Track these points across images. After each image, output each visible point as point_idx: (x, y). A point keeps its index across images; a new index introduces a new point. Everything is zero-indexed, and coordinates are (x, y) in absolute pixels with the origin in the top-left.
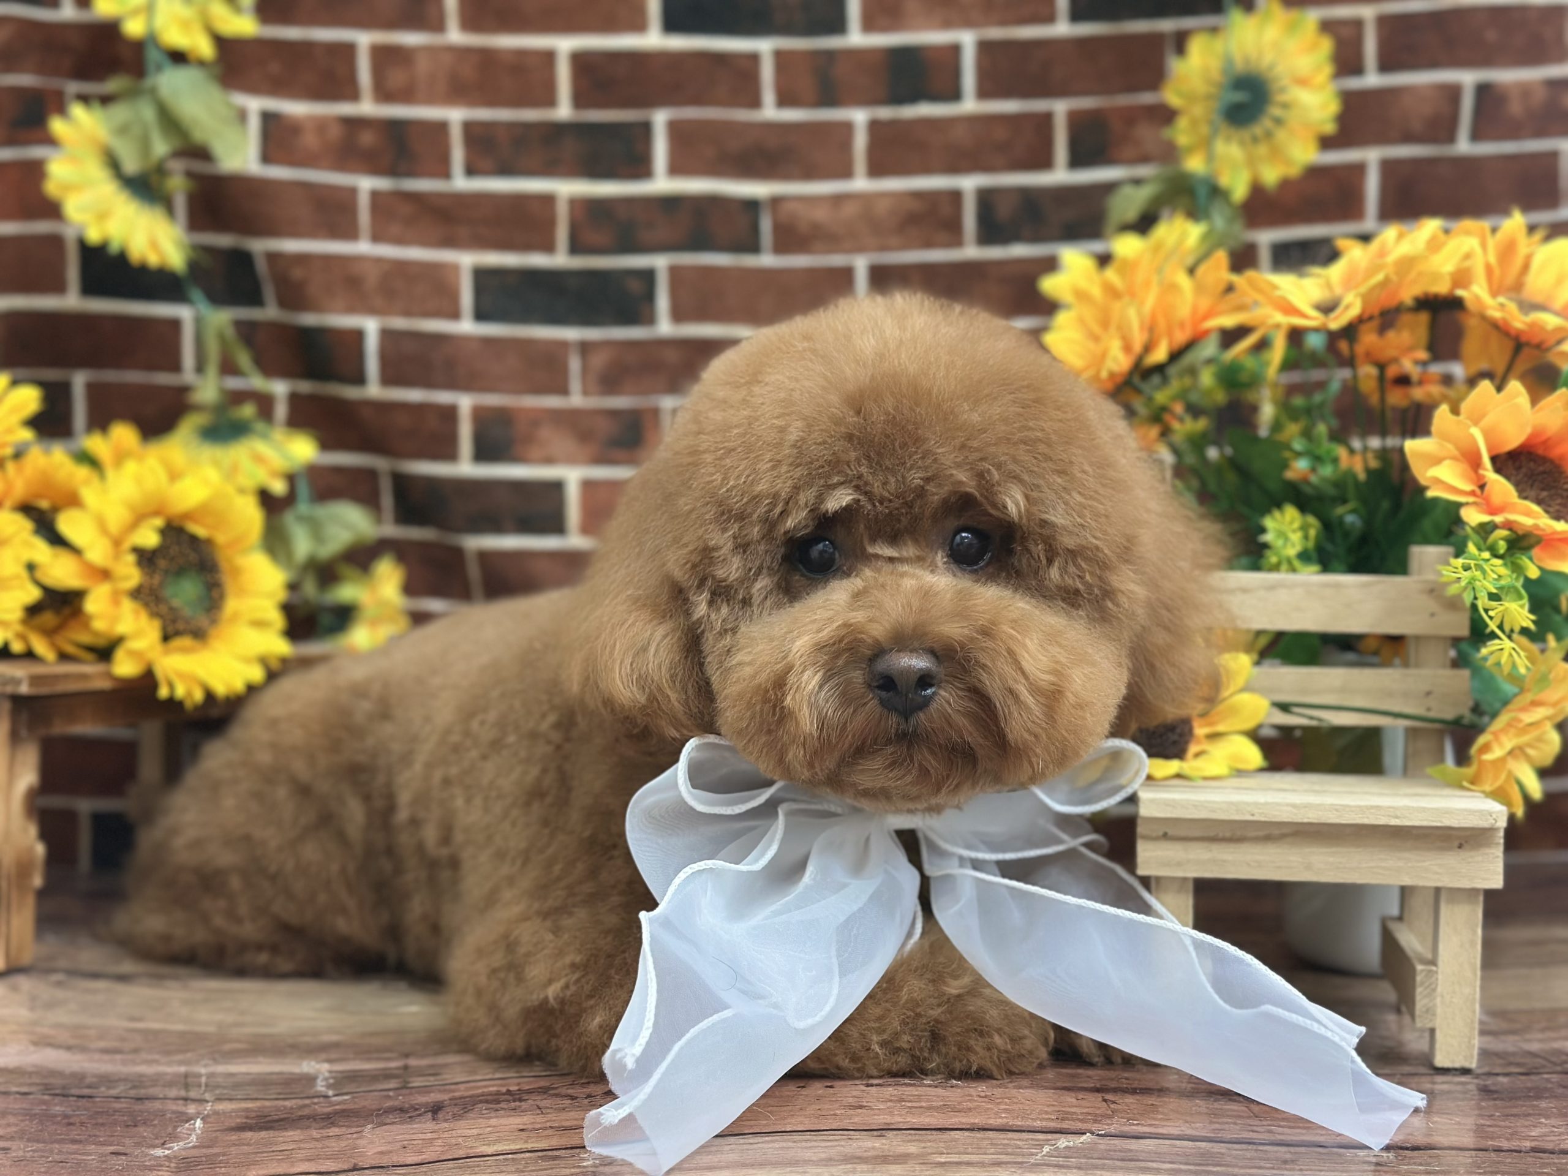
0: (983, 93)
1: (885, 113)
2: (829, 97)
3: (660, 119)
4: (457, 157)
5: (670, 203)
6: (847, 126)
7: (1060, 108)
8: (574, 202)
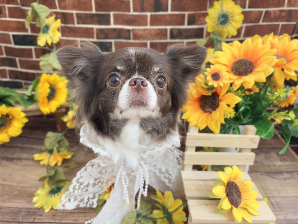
0: (172, 10)
1: (154, 13)
2: (143, 10)
3: (112, 13)
4: (75, 20)
5: (114, 30)
6: (146, 16)
7: (186, 13)
8: (97, 29)
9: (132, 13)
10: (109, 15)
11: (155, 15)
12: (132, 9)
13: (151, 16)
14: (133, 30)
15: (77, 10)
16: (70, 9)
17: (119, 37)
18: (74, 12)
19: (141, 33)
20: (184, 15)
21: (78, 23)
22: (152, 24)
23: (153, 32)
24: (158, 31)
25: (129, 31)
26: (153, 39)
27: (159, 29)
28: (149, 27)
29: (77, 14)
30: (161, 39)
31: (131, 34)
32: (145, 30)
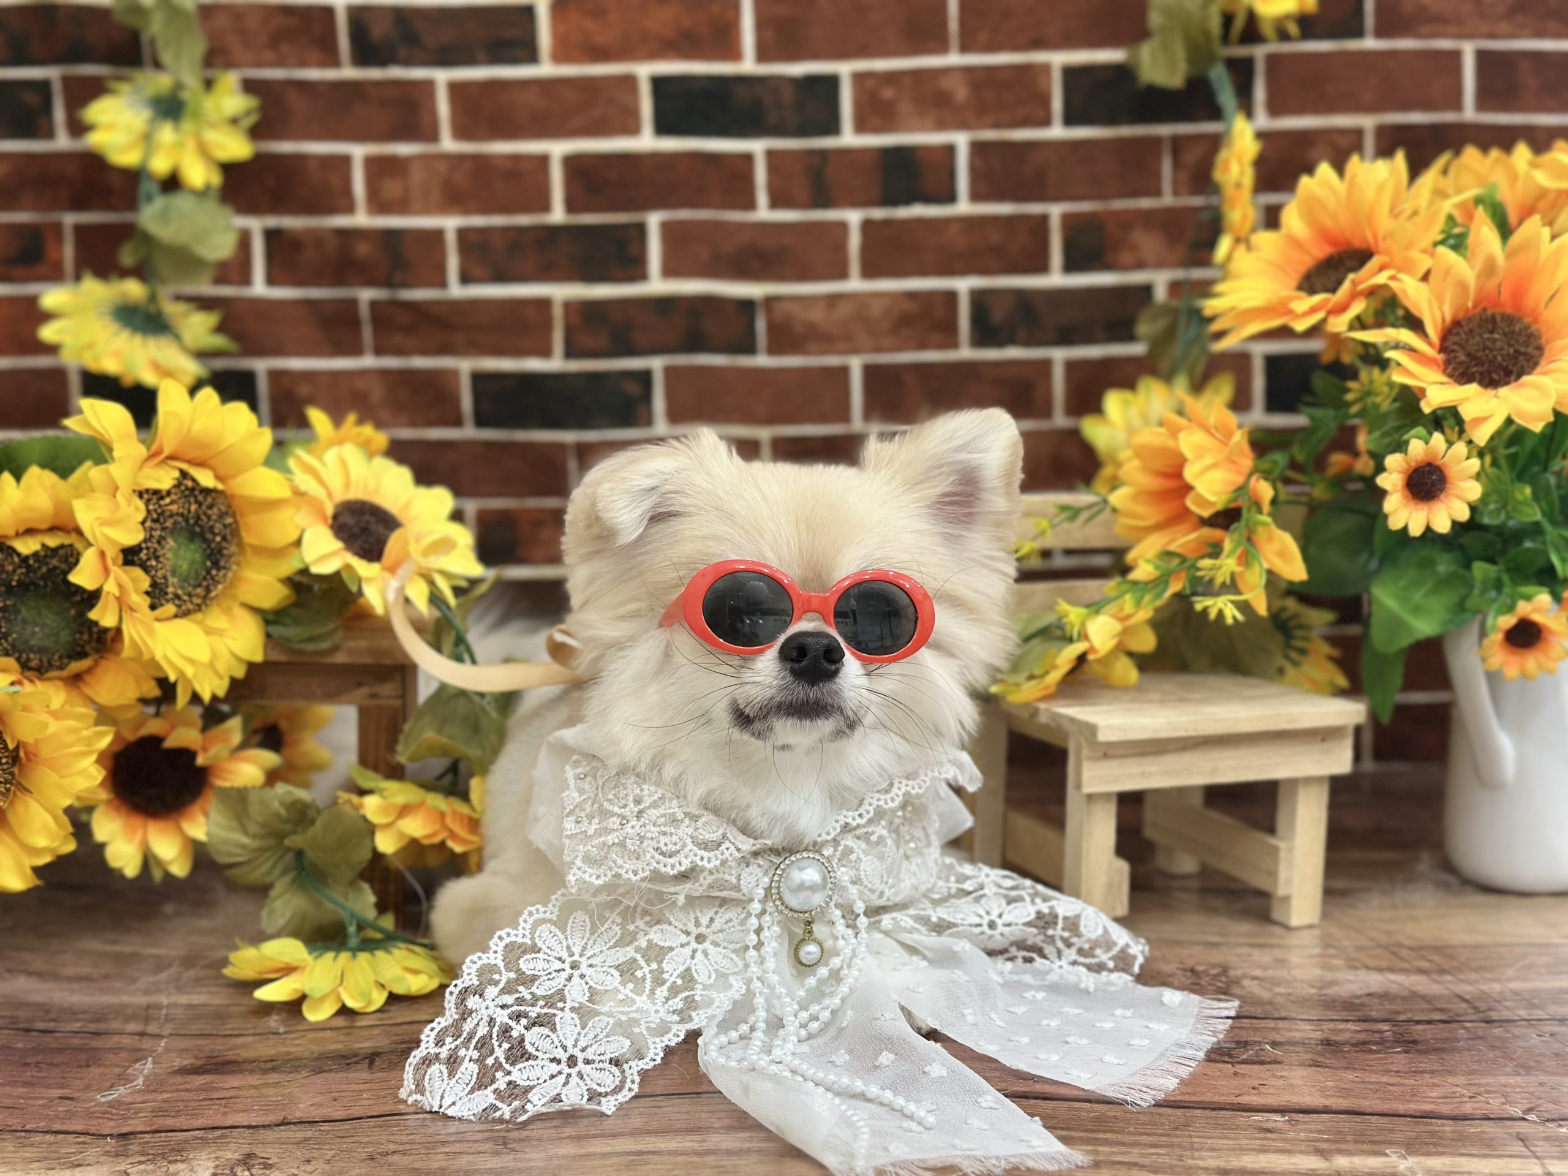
0: (978, 195)
1: (878, 213)
2: (823, 200)
3: (654, 220)
4: (453, 263)
5: (665, 304)
6: (843, 226)
7: (1056, 211)
8: (569, 306)
9: (763, 213)
10: (641, 229)
11: (887, 223)
12: (762, 197)
13: (867, 226)
14: (770, 301)
15: (466, 211)
16: (425, 211)
17: (695, 343)
18: (450, 223)
19: (816, 315)
20: (1044, 219)
21: (466, 279)
22: (870, 270)
23: (877, 309)
24: (908, 306)
25: (747, 306)
26: (878, 350)
27: (912, 296)
28: (855, 284)
29: (463, 234)
30: (922, 346)
31: (761, 325)
32: (833, 300)
